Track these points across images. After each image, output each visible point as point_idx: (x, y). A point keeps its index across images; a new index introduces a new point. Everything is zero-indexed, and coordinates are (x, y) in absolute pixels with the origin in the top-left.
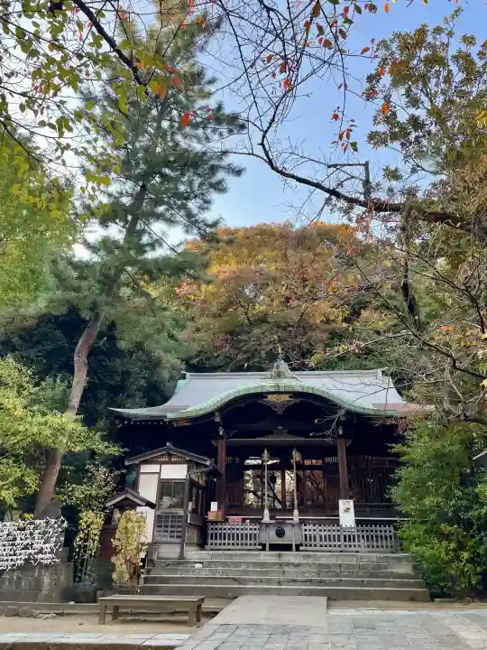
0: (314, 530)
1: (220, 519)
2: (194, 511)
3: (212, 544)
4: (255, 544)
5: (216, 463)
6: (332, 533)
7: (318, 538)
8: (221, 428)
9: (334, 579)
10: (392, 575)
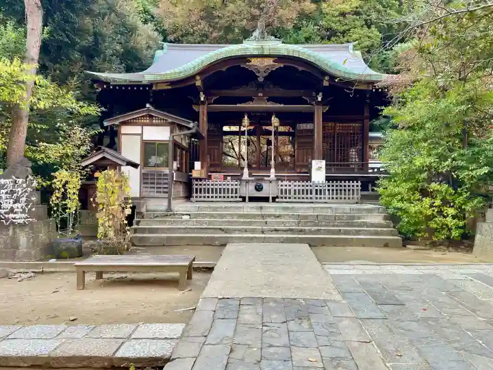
0: (290, 186)
1: (203, 176)
2: (179, 170)
3: (196, 197)
4: (236, 197)
5: (198, 126)
6: (305, 188)
7: (292, 192)
8: (201, 93)
9: (314, 228)
10: (365, 224)
